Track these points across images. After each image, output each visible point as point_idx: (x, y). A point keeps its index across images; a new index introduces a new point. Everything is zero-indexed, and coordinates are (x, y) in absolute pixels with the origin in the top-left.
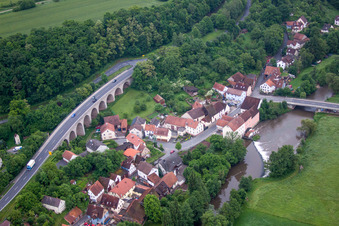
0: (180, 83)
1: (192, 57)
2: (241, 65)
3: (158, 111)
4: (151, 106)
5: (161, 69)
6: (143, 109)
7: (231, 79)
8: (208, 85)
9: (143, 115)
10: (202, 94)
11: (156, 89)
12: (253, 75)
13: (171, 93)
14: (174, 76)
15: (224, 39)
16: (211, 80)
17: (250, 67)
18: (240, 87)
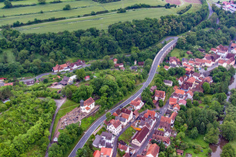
0: (196, 47)
1: (201, 37)
2: (222, 42)
3: (190, 57)
4: (187, 55)
5: (189, 41)
6: (184, 56)
7: (218, 47)
8: (208, 49)
9: (184, 58)
10: (207, 52)
11: (187, 49)
12: (227, 46)
13: (194, 50)
14: (194, 44)
15: (213, 31)
16: (209, 47)
17: (225, 43)
18: (223, 50)
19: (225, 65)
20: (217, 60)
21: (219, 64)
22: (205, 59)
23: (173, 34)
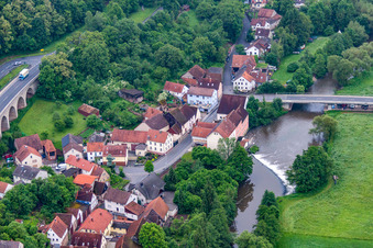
0: (113, 86)
1: (123, 47)
2: (198, 54)
3: (91, 126)
4: (80, 122)
5: (84, 66)
6: (69, 125)
7: (188, 76)
8: (155, 87)
9: (71, 133)
10: (150, 100)
11: (79, 96)
12: (218, 69)
13: (105, 99)
14: (102, 76)
15: (162, 19)
16: (157, 78)
17: (211, 59)
18: (207, 84)
19: (213, 142)
20: (187, 126)
21: (195, 139)
22: (143, 127)
23: (22, 50)
